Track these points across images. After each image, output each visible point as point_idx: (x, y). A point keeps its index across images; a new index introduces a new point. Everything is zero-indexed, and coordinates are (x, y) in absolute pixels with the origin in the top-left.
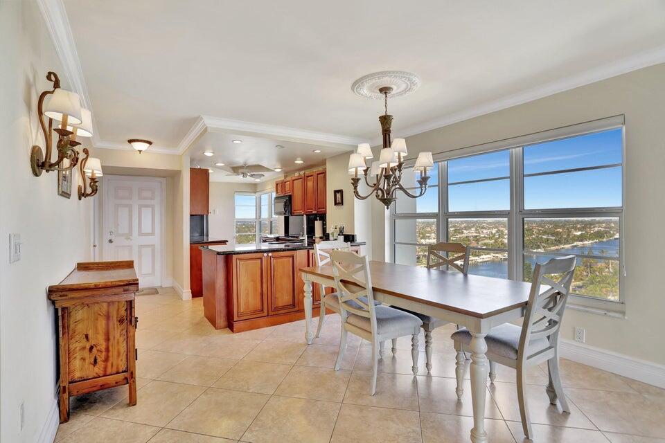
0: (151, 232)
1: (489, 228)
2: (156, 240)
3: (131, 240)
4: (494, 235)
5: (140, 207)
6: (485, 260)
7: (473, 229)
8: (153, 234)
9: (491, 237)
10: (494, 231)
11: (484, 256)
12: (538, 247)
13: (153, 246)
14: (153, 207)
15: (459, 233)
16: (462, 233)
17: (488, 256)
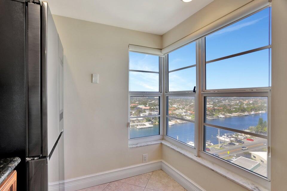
1: (235, 100)
4: (238, 104)
6: (235, 115)
7: (227, 101)
9: (237, 105)
10: (238, 102)
11: (234, 114)
12: (262, 110)
15: (221, 102)
16: (222, 102)
17: (236, 114)
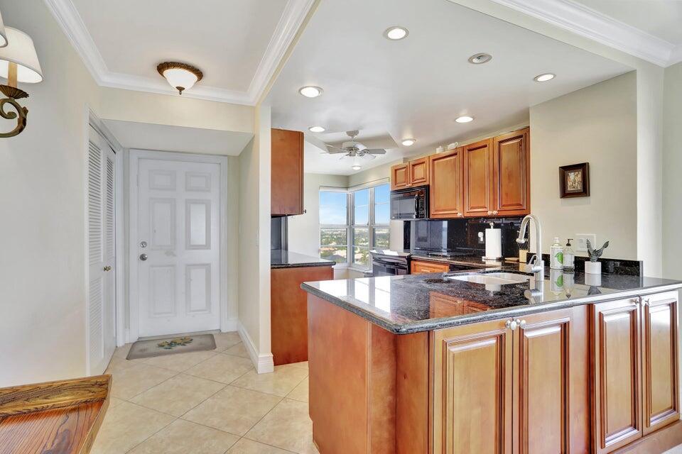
0: (204, 243)
2: (212, 256)
3: (175, 255)
5: (189, 203)
8: (207, 246)
13: (207, 267)
14: (208, 205)
